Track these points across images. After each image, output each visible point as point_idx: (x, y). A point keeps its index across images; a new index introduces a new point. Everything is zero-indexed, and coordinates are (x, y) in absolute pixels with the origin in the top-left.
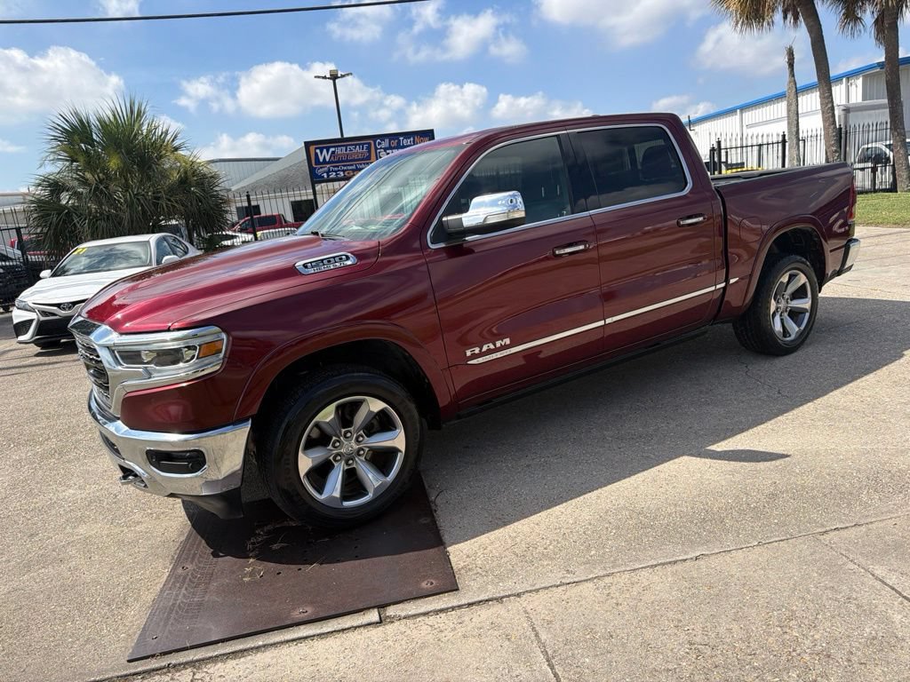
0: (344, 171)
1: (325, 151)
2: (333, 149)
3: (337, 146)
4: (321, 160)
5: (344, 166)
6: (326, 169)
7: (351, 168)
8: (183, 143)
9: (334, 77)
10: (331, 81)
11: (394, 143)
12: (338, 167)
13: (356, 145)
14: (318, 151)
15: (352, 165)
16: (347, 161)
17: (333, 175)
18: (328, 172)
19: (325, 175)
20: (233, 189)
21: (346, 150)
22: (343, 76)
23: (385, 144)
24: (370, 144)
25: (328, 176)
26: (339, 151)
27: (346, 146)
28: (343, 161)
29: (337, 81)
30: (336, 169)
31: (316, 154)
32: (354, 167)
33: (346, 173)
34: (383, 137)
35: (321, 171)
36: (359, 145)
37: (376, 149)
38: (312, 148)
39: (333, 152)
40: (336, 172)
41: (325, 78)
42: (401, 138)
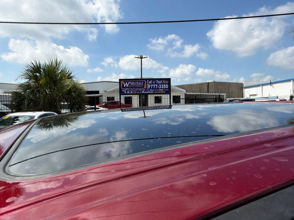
0: (133, 91)
1: (127, 83)
2: (130, 83)
3: (132, 82)
4: (125, 86)
5: (133, 89)
6: (126, 90)
7: (136, 90)
8: (74, 76)
9: (141, 58)
10: (140, 59)
11: (154, 82)
12: (131, 89)
13: (139, 82)
14: (124, 83)
15: (136, 89)
16: (135, 87)
17: (128, 92)
18: (126, 91)
19: (125, 92)
20: (108, 91)
21: (135, 84)
22: (144, 58)
23: (151, 82)
24: (144, 82)
25: (126, 92)
26: (132, 83)
27: (135, 82)
28: (133, 87)
29: (142, 59)
30: (130, 90)
31: (123, 84)
32: (137, 90)
33: (134, 92)
34: (150, 79)
35: (124, 91)
36: (140, 82)
37: (147, 84)
38: (122, 82)
39: (130, 84)
40: (129, 91)
41: (138, 58)
42: (157, 81)
